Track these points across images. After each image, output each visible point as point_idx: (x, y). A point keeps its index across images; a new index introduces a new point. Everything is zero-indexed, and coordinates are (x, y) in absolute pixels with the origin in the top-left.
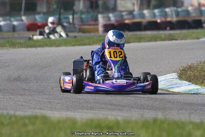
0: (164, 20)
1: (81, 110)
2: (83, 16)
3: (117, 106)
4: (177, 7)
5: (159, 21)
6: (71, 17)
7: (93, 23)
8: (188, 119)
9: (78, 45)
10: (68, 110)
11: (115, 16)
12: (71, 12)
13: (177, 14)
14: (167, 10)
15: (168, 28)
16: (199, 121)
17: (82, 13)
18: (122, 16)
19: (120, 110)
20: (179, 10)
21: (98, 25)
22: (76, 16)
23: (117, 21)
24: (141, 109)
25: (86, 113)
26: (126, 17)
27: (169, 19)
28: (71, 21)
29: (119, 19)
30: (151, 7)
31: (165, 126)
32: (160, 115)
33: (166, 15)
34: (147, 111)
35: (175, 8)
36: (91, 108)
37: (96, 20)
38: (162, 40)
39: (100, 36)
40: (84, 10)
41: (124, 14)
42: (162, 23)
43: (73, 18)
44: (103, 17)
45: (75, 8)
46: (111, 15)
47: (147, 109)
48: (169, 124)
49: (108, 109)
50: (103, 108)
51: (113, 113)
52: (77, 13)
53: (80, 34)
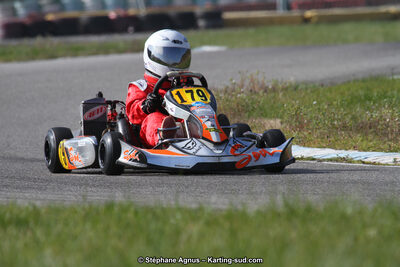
0: (122, 12)
3: (35, 180)
5: (112, 15)
8: (173, 203)
11: (26, 7)
13: (148, 1)
15: (131, 28)
16: (194, 206)
18: (40, 7)
19: (40, 189)
23: (30, 16)
24: (81, 185)
26: (47, 8)
27: (132, 12)
29: (33, 12)
31: (130, 215)
32: (119, 197)
33: (125, 3)
34: (94, 189)
38: (120, 51)
41: (44, 1)
42: (119, 19)
46: (18, 5)
47: (94, 186)
48: (136, 213)
49: (17, 188)
50: (6, 186)
51: (27, 195)
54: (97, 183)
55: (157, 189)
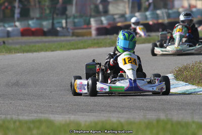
0: (155, 22)
1: (82, 113)
2: (76, 20)
4: (168, 9)
5: (151, 23)
6: (64, 21)
7: (85, 26)
9: (74, 49)
10: (68, 113)
11: (107, 20)
12: (65, 17)
13: (169, 16)
14: (159, 12)
15: (160, 30)
17: (75, 17)
18: (114, 19)
19: (120, 112)
20: (170, 11)
21: (90, 28)
22: (68, 20)
23: (109, 24)
25: (87, 115)
26: (118, 20)
27: (160, 21)
28: (64, 25)
29: (111, 22)
30: (143, 9)
32: (162, 116)
33: (157, 17)
34: (147, 112)
35: (166, 10)
36: (91, 111)
37: (89, 23)
39: (94, 39)
40: (76, 15)
41: (116, 17)
42: (154, 25)
43: (66, 23)
44: (96, 21)
45: (68, 13)
46: (103, 19)
47: (147, 110)
49: (108, 112)
50: (103, 111)
51: (114, 115)
52: (70, 18)
53: (74, 38)
54: (148, 109)
55: (180, 112)
